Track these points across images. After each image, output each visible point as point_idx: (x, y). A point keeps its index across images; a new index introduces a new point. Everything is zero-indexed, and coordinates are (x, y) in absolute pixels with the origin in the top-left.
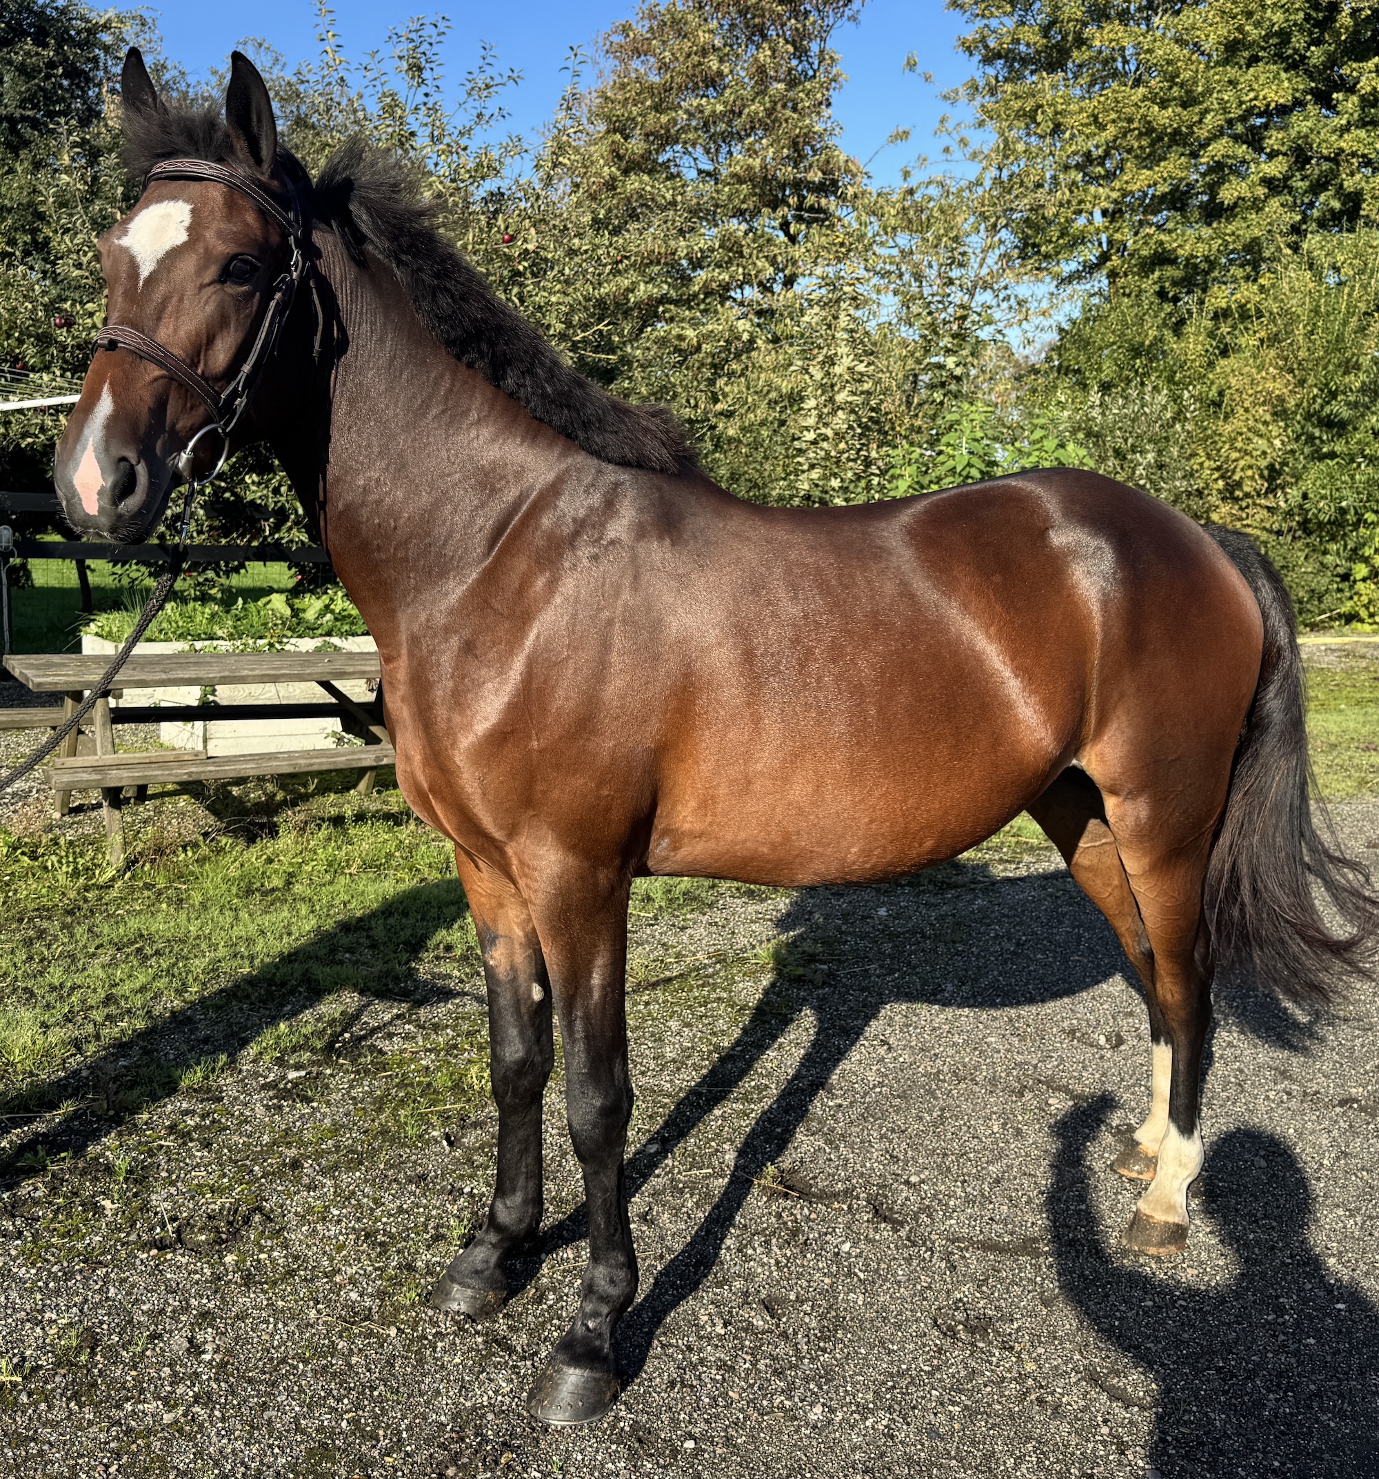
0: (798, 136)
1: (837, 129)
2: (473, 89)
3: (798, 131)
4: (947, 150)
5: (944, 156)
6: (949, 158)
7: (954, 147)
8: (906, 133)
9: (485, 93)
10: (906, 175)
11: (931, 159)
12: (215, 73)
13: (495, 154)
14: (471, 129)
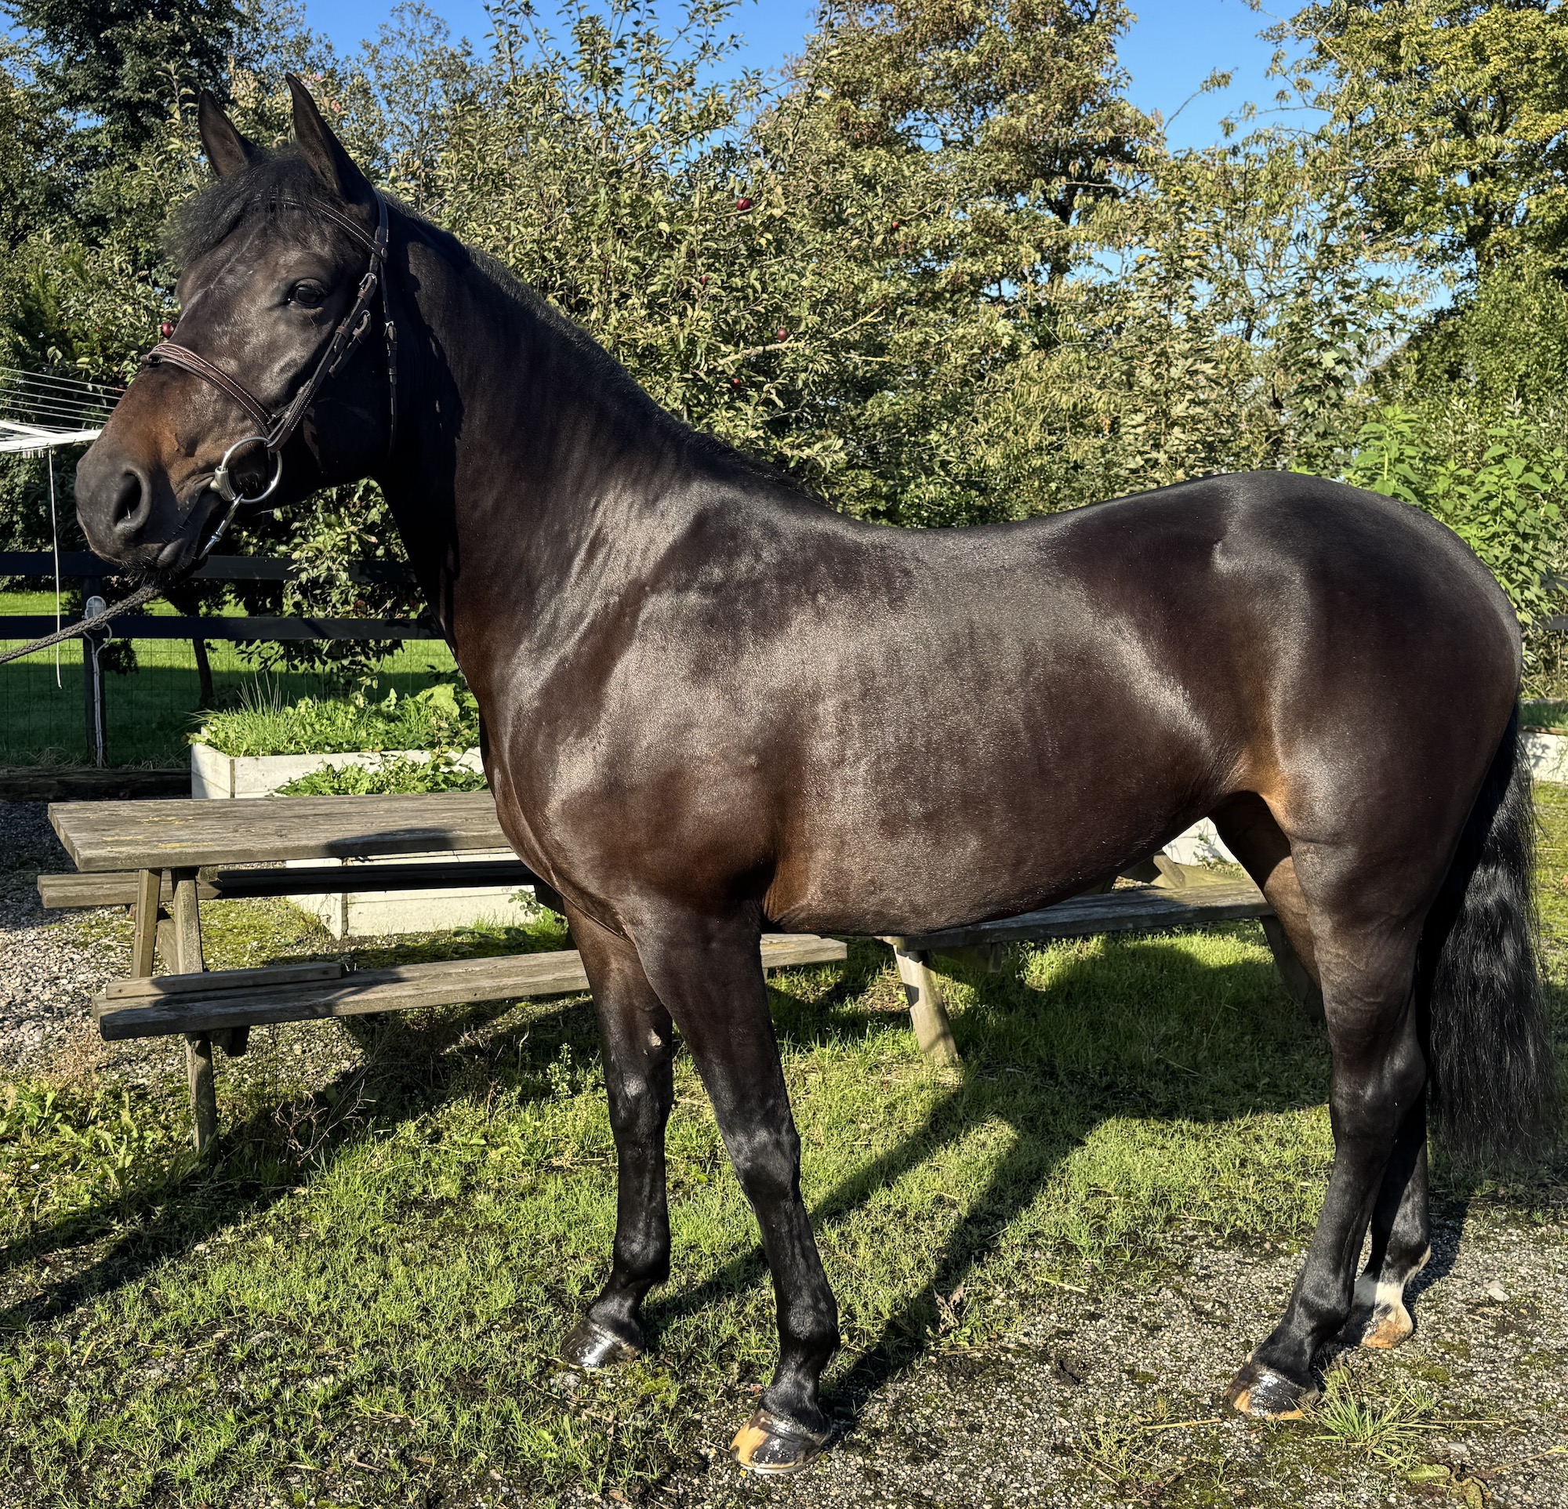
0: (1074, 90)
1: (1124, 79)
2: (697, 10)
3: (1074, 82)
4: (1281, 95)
5: (1277, 105)
6: (1284, 104)
7: (1291, 92)
8: (1226, 77)
9: (713, 16)
10: (1228, 129)
11: (1259, 108)
12: (366, 47)
13: (726, 95)
14: (693, 65)
